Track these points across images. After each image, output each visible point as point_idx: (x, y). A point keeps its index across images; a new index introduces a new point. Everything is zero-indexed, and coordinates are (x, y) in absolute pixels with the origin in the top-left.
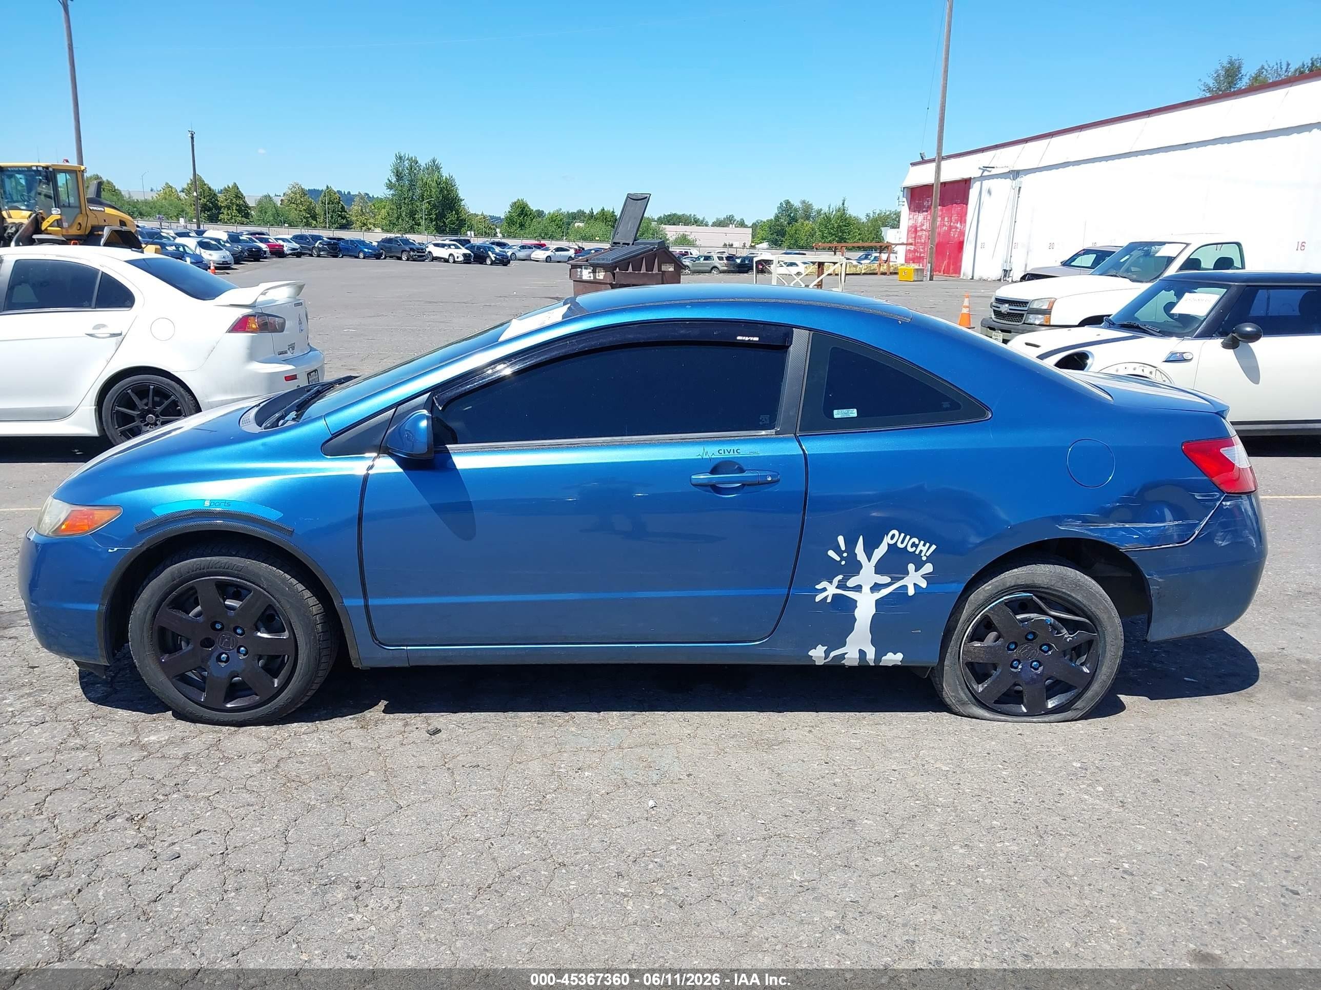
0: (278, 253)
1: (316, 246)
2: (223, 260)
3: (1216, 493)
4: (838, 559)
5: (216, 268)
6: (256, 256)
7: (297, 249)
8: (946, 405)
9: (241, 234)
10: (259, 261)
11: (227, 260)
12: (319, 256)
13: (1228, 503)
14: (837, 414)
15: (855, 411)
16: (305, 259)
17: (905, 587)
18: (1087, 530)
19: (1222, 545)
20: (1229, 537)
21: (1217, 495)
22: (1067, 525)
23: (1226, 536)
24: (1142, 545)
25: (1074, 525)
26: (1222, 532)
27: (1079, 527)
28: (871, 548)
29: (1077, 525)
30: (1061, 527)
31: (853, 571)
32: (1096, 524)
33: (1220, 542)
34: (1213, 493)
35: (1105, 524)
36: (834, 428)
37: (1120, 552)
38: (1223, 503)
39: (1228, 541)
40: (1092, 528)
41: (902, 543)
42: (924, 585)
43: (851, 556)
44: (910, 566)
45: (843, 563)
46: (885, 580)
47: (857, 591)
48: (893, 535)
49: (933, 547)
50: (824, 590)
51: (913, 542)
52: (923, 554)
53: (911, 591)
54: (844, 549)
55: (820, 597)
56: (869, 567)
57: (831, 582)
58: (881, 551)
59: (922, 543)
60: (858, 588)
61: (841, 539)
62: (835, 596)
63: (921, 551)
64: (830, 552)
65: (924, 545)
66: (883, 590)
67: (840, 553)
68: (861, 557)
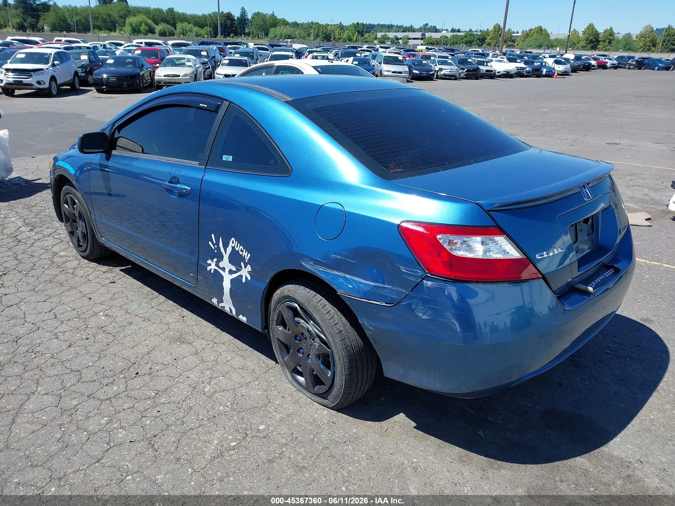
0: (603, 66)
1: (629, 62)
2: (565, 70)
3: (419, 271)
4: (214, 248)
5: (558, 75)
6: (587, 68)
7: (616, 64)
8: (272, 162)
9: (582, 56)
10: (588, 71)
11: (567, 70)
12: (629, 68)
13: (430, 283)
14: (225, 158)
15: (231, 157)
16: (619, 70)
17: (241, 276)
18: (316, 269)
19: (423, 318)
20: (430, 313)
21: (420, 273)
22: (305, 262)
23: (427, 311)
24: (354, 295)
25: (309, 264)
26: (423, 306)
27: (312, 266)
28: (226, 246)
29: (311, 265)
30: (302, 263)
31: (220, 258)
32: (324, 268)
33: (421, 315)
34: (416, 270)
35: (331, 270)
36: (220, 166)
37: (338, 294)
38: (424, 281)
39: (429, 316)
40: (321, 269)
41: (237, 247)
42: (249, 278)
43: (219, 248)
44: (242, 264)
45: (216, 251)
46: (234, 269)
47: (223, 271)
48: (233, 241)
49: (249, 255)
50: (210, 265)
51: (241, 249)
52: (246, 258)
53: (244, 280)
54: (215, 243)
55: (209, 268)
56: (226, 258)
57: (213, 261)
58: (229, 249)
59: (245, 250)
60: (223, 269)
61: (213, 235)
62: (214, 269)
63: (245, 256)
64: (210, 243)
65: (246, 252)
66: (233, 275)
67: (214, 245)
68: (222, 250)
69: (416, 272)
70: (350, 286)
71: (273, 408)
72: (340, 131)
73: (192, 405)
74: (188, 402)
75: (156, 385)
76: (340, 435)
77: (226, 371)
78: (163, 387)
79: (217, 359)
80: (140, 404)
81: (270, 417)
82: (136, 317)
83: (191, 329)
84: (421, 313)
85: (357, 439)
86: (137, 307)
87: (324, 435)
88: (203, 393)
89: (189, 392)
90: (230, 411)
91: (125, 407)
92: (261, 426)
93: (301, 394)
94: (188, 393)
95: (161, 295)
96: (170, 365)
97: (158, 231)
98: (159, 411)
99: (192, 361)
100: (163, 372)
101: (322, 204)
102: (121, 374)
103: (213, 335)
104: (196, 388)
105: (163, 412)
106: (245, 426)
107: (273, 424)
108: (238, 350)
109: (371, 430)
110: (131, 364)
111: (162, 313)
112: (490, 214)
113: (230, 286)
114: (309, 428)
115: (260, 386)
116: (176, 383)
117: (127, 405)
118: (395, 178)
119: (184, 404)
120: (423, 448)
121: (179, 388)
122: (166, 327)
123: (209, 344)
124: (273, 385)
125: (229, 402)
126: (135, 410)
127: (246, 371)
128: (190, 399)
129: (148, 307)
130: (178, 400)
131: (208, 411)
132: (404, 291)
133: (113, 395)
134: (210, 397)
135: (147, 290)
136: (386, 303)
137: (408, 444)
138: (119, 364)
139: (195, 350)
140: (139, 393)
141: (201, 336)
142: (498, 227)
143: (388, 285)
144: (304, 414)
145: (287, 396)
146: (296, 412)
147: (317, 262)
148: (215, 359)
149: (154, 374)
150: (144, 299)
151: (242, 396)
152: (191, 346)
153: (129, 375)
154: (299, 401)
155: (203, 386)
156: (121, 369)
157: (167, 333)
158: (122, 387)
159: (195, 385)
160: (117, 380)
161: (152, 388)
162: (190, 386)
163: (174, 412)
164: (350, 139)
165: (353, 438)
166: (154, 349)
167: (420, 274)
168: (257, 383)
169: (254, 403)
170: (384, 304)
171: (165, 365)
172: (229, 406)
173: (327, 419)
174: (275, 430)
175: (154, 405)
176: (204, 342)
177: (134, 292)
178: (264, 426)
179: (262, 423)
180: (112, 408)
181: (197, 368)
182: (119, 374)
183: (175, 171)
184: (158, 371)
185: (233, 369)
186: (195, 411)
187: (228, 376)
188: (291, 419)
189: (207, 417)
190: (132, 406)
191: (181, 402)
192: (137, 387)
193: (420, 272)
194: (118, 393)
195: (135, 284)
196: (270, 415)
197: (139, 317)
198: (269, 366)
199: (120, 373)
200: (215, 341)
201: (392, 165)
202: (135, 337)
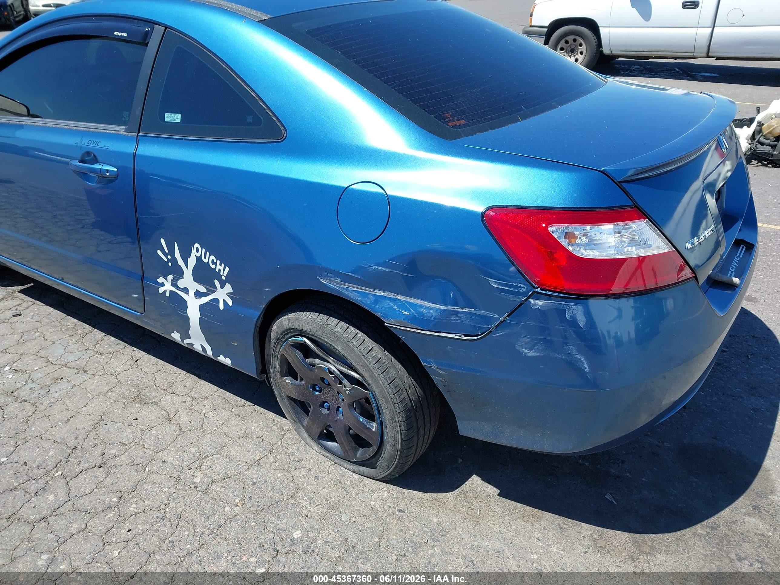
3: (522, 286)
4: (166, 260)
8: (249, 119)
13: (540, 303)
14: (169, 117)
15: (179, 116)
17: (216, 300)
18: (346, 290)
19: (529, 354)
20: (540, 348)
21: (524, 288)
22: (327, 279)
23: (534, 346)
24: (412, 325)
25: (333, 281)
26: (528, 338)
27: (339, 284)
28: (186, 257)
29: (336, 282)
30: (321, 280)
31: (179, 274)
32: (360, 287)
33: (525, 350)
34: (516, 284)
35: (371, 290)
36: (162, 132)
37: (385, 326)
38: (530, 300)
39: (539, 352)
40: (354, 289)
41: (205, 258)
42: (230, 303)
43: (174, 260)
44: (217, 282)
45: (170, 264)
46: (203, 289)
47: (185, 293)
48: (197, 249)
49: (227, 269)
50: (163, 285)
51: (213, 260)
52: (221, 274)
53: (221, 306)
54: (167, 251)
55: (161, 290)
56: (188, 273)
57: (166, 279)
58: (192, 261)
59: (218, 262)
60: (186, 290)
61: (162, 241)
62: (171, 292)
63: (220, 270)
64: (159, 252)
65: (221, 265)
66: (203, 298)
67: (166, 255)
68: (181, 262)
69: (517, 287)
70: (405, 313)
71: (305, 498)
72: (356, 63)
73: (180, 510)
74: (174, 504)
75: (116, 483)
76: (416, 530)
77: (220, 444)
78: (129, 485)
79: (202, 426)
80: (97, 521)
81: (305, 515)
82: (64, 368)
83: (152, 379)
84: (525, 348)
85: (443, 533)
86: (62, 351)
87: (394, 535)
88: (193, 486)
89: (172, 488)
90: (242, 513)
91: (73, 531)
92: (295, 533)
93: (342, 468)
94: (170, 490)
95: (96, 330)
96: (131, 445)
97: (72, 230)
98: (129, 531)
99: (164, 433)
100: (123, 457)
101: (346, 186)
102: (57, 471)
103: (187, 386)
104: (180, 479)
105: (137, 530)
106: (271, 536)
107: (313, 527)
108: (231, 406)
109: (459, 516)
110: (69, 451)
111: (103, 357)
112: (624, 188)
113: (199, 315)
114: (368, 525)
115: (278, 463)
116: (148, 474)
117: (75, 526)
118: (458, 136)
119: (167, 510)
120: (539, 534)
121: (154, 483)
122: (113, 379)
123: (185, 402)
124: (297, 459)
125: (238, 496)
126: (90, 534)
127: (250, 440)
128: (175, 499)
129: (80, 349)
130: (157, 504)
131: (208, 518)
132: (496, 316)
133: (50, 510)
134: (206, 492)
135: (74, 322)
136: (465, 335)
137: (516, 531)
138: (51, 453)
139: (165, 414)
140: (91, 502)
141: (170, 390)
142: (636, 206)
143: (468, 308)
144: (354, 502)
145: (323, 474)
146: (341, 501)
147: (346, 279)
148: (199, 425)
149: (110, 463)
150: (71, 338)
151: (255, 483)
152: (158, 409)
153: (70, 471)
154: (342, 481)
155: (192, 474)
156: (54, 461)
157: (117, 390)
158: (62, 495)
159: (177, 473)
160: (51, 483)
161: (111, 488)
162: (170, 477)
163: (155, 528)
164: (375, 76)
165: (436, 534)
166: (101, 419)
167: (524, 290)
168: (271, 459)
169: (275, 494)
170: (463, 337)
171: (125, 444)
172: (239, 505)
173: (390, 507)
174: (319, 536)
175: (120, 519)
176: (178, 400)
177: (53, 327)
178: (299, 532)
179: (295, 527)
180: (52, 536)
181: (175, 443)
182: (53, 471)
183: (86, 143)
184: (115, 456)
185: (230, 439)
186: (187, 520)
187: (225, 453)
188: (337, 513)
189: (209, 529)
190: (84, 526)
191: (162, 506)
192: (88, 491)
193: (524, 286)
194: (56, 506)
195: (52, 313)
196: (305, 512)
197: (69, 368)
198: (284, 427)
199: (55, 470)
200: (193, 395)
201: (449, 115)
202: (68, 401)
